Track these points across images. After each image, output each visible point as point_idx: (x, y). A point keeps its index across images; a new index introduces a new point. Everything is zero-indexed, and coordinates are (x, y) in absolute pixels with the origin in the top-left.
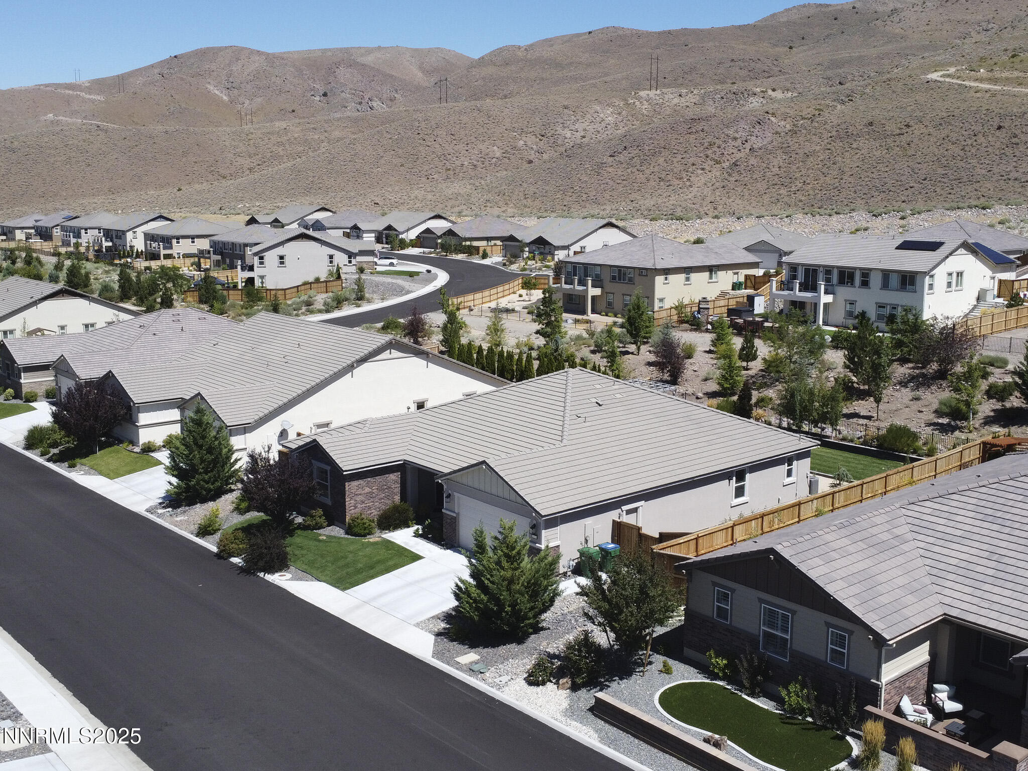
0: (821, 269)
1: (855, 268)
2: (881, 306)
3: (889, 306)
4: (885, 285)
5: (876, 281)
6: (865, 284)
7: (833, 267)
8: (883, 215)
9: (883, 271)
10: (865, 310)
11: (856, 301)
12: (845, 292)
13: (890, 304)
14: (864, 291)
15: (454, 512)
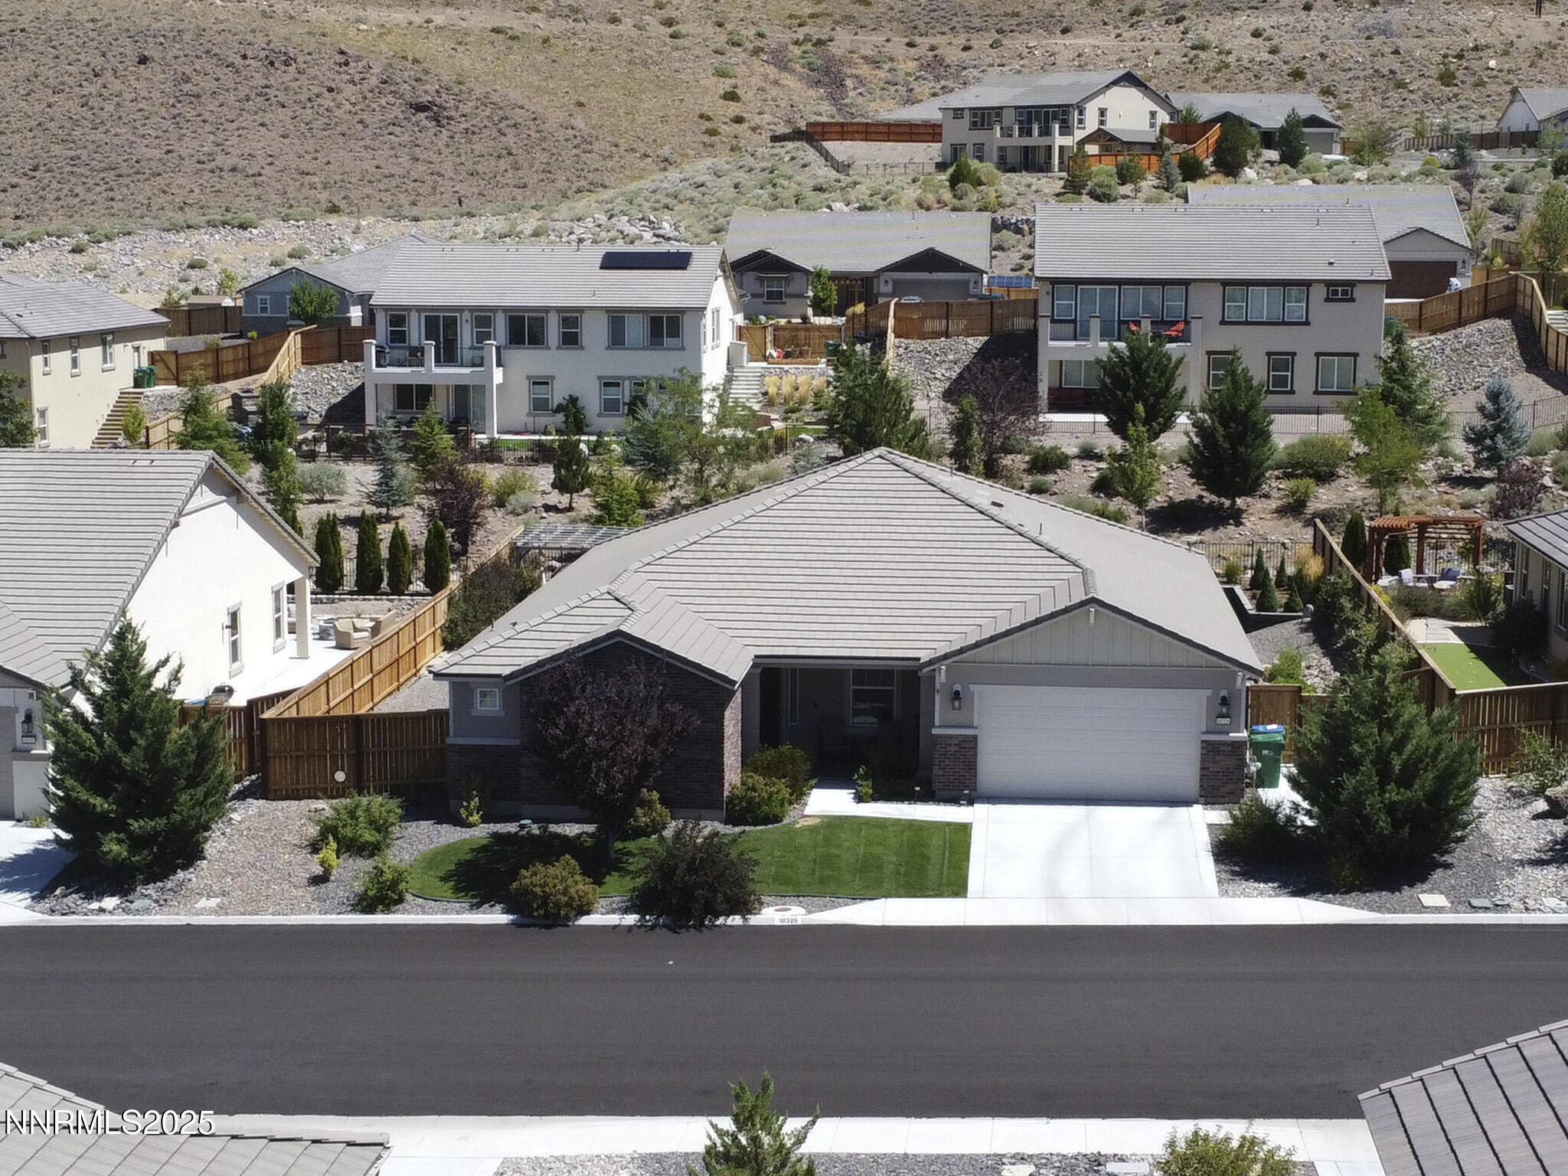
0: (467, 315)
1: (546, 310)
2: (609, 384)
3: (627, 383)
4: (617, 339)
5: (594, 332)
6: (571, 340)
7: (494, 310)
8: (28, 244)
9: (608, 310)
10: (575, 395)
11: (553, 378)
12: (528, 361)
13: (630, 378)
14: (570, 355)
15: (972, 727)
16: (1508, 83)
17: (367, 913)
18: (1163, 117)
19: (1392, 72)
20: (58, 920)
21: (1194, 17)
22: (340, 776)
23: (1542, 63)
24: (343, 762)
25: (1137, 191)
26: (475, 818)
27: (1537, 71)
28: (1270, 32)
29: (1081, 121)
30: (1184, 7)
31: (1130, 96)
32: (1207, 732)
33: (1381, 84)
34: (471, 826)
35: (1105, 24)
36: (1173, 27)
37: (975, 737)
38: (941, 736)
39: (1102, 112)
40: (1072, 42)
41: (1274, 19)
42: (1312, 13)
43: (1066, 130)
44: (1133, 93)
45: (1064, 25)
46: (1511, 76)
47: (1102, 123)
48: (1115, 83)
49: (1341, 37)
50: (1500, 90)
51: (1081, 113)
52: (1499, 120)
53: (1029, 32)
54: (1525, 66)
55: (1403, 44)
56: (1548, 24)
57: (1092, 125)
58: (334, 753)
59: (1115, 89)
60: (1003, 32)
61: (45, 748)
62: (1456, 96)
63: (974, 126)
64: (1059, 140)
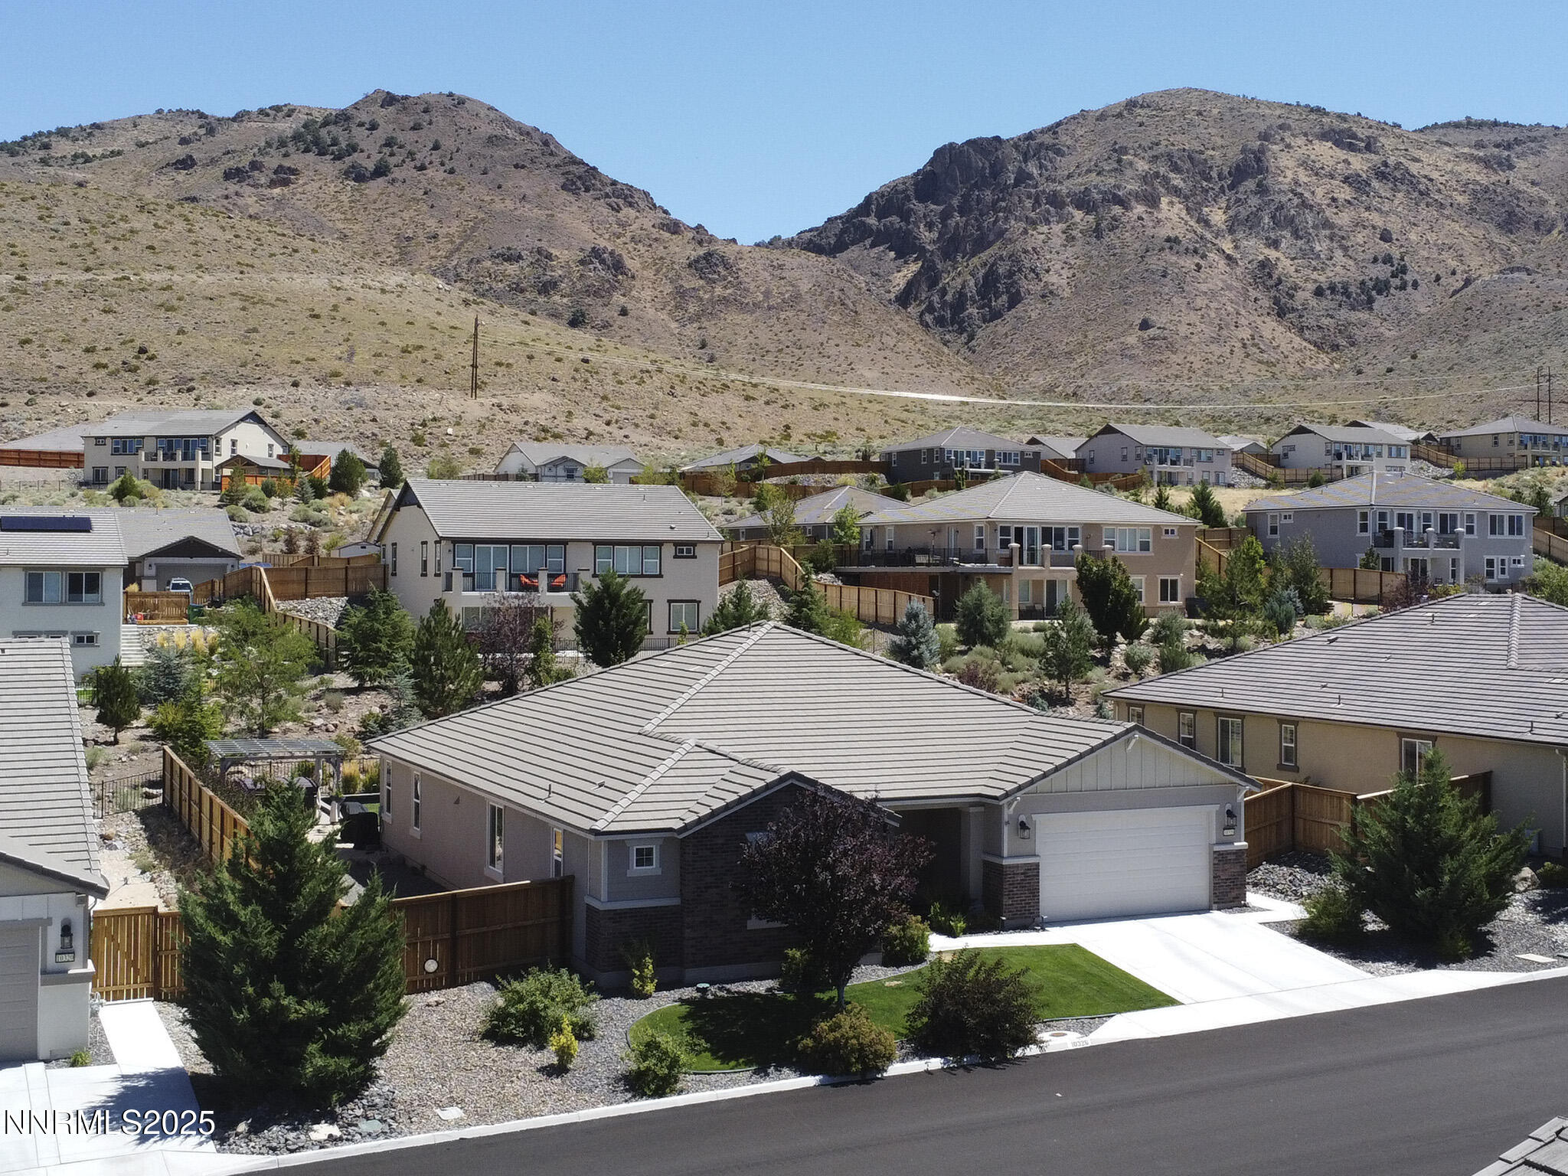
4: (35, 596)
5: (10, 589)
9: (26, 568)
13: (47, 632)
15: (1035, 855)
16: (465, 445)
17: (661, 1096)
18: (278, 450)
19: (374, 434)
20: (287, 1160)
21: (202, 388)
22: (431, 966)
23: (485, 432)
24: (435, 950)
25: (284, 504)
26: (650, 987)
27: (484, 437)
28: (268, 401)
29: (218, 449)
30: (192, 380)
31: (253, 429)
32: (1217, 844)
33: (367, 442)
34: (646, 996)
35: (125, 390)
36: (185, 395)
37: (1038, 865)
38: (1010, 867)
39: (234, 443)
40: (101, 403)
41: (270, 392)
42: (300, 389)
43: (207, 456)
44: (256, 428)
45: (89, 390)
46: (465, 441)
47: (233, 451)
48: (243, 420)
49: (327, 408)
50: (460, 450)
51: (218, 442)
52: (497, 466)
53: (58, 394)
54: (474, 433)
55: (379, 414)
56: (482, 404)
57: (226, 455)
58: (426, 939)
59: (243, 425)
60: (34, 393)
61: (85, 966)
62: (428, 453)
63: (116, 451)
64: (202, 465)
